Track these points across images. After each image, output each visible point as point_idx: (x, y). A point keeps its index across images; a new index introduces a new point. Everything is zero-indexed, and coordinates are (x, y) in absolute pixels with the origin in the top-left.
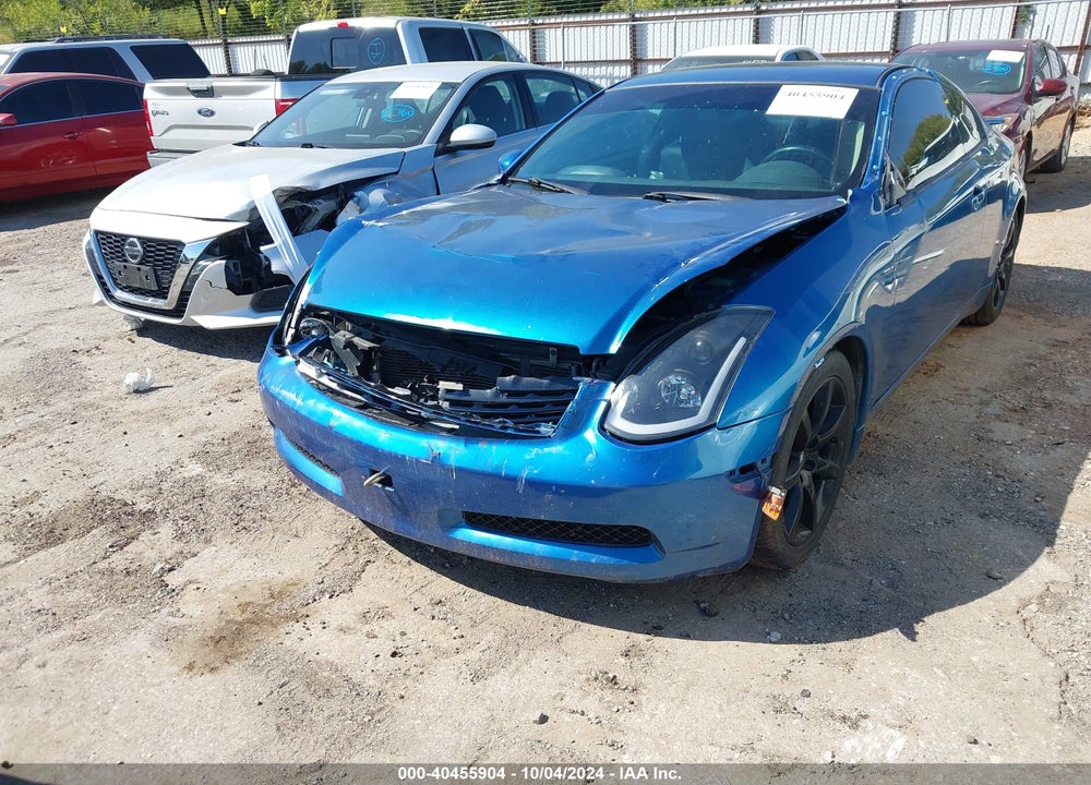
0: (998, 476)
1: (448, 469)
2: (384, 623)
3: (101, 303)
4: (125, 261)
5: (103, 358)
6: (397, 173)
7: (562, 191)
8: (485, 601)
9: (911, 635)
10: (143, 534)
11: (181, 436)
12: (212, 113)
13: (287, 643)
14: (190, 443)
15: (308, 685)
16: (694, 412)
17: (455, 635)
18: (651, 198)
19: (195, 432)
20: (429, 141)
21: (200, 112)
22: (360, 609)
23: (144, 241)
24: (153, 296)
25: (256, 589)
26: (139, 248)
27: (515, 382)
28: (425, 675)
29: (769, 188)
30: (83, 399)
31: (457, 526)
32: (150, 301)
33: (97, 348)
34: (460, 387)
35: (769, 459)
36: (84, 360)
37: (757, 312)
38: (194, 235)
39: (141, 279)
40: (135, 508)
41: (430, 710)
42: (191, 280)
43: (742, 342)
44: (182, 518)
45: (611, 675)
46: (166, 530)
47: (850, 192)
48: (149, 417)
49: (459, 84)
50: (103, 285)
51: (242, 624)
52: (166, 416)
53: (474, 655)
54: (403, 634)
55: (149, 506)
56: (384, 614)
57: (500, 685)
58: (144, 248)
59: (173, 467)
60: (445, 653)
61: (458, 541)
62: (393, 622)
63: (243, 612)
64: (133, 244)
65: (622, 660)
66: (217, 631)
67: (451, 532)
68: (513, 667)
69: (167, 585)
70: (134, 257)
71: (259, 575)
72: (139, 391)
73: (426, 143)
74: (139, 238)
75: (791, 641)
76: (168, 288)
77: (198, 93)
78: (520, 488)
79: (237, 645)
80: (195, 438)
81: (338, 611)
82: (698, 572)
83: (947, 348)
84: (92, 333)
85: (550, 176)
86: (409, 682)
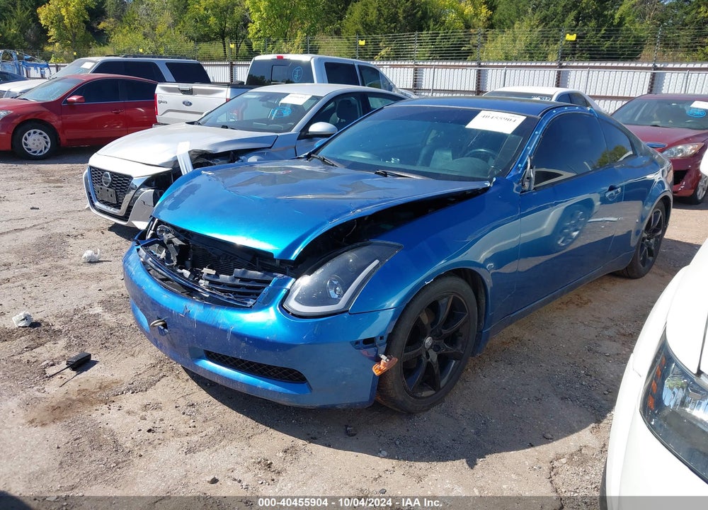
0: (587, 375)
1: (192, 321)
2: (155, 412)
3: (88, 209)
4: (102, 185)
5: (82, 241)
6: (270, 148)
7: (333, 165)
8: (219, 407)
9: (472, 464)
10: (48, 343)
11: (100, 290)
12: (191, 104)
13: (94, 415)
14: (103, 294)
15: (91, 441)
16: (336, 301)
17: (191, 425)
18: (378, 173)
19: (109, 289)
20: (295, 130)
21: (184, 103)
22: (145, 402)
23: (113, 174)
24: (114, 207)
25: (94, 382)
26: (110, 178)
27: (244, 273)
28: (161, 446)
29: (449, 173)
30: (58, 263)
31: (201, 358)
32: (111, 210)
33: (82, 235)
34: (213, 272)
35: (386, 337)
36: (71, 240)
37: (393, 246)
38: (139, 173)
39: (108, 196)
40: (53, 328)
41: (153, 466)
42: (134, 199)
43: (376, 262)
44: (74, 337)
45: (269, 462)
46: (62, 342)
47: (494, 179)
48: (88, 277)
49: (322, 97)
50: (90, 198)
51: (74, 401)
52: (98, 277)
53: (195, 438)
54: (162, 420)
55: (61, 328)
56: (157, 407)
57: (201, 458)
58: (112, 179)
59: (86, 307)
60: (179, 435)
61: (200, 368)
62: (161, 413)
63: (79, 394)
64: (107, 176)
65: (281, 454)
66: (58, 403)
67: (196, 362)
68: (214, 449)
69: (45, 374)
70: (106, 183)
71: (100, 375)
72: (92, 261)
73: (293, 131)
74: (110, 172)
75: (393, 458)
76: (121, 203)
77: (185, 92)
78: (228, 337)
79: (64, 413)
80: (108, 292)
81: (132, 401)
82: (337, 405)
83: (601, 290)
84: (84, 226)
85: (332, 156)
86: (150, 448)
